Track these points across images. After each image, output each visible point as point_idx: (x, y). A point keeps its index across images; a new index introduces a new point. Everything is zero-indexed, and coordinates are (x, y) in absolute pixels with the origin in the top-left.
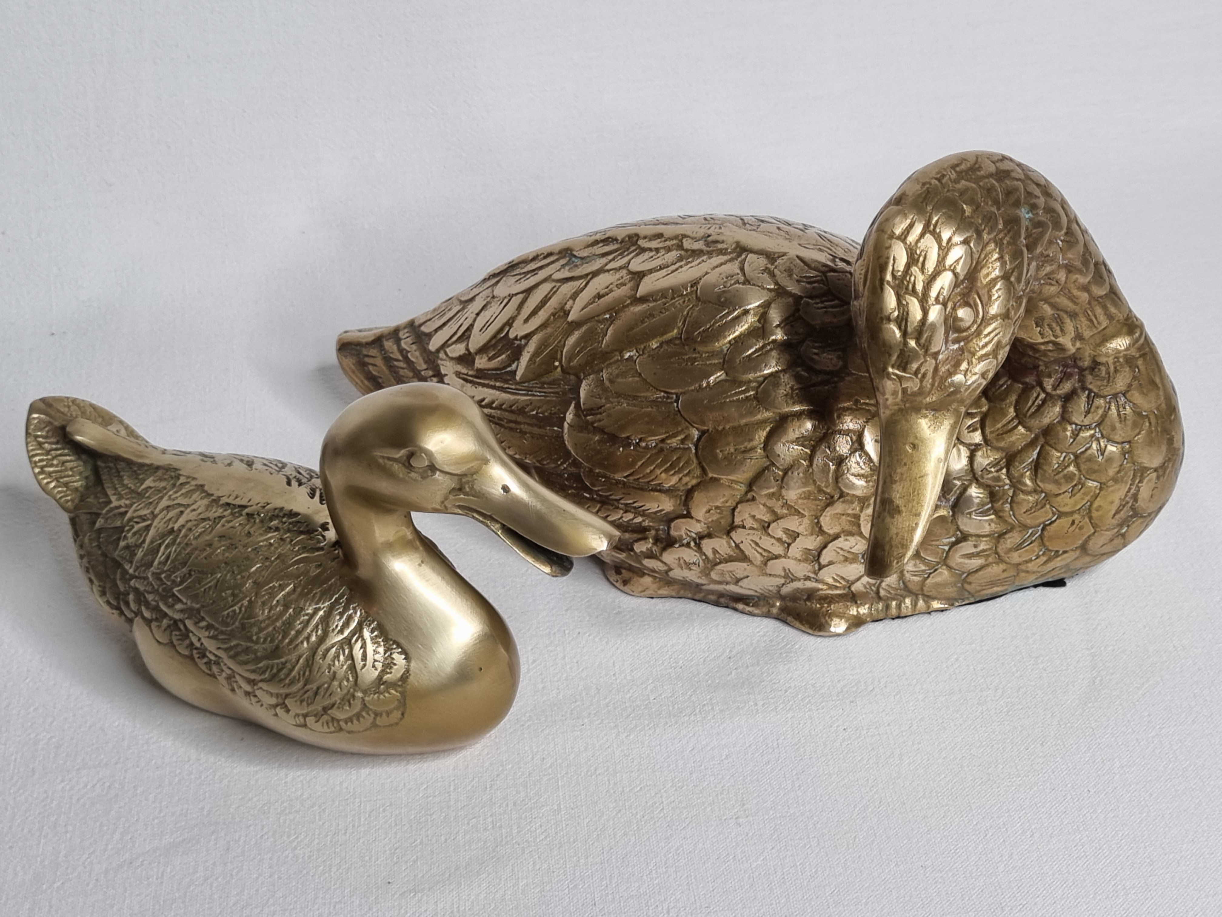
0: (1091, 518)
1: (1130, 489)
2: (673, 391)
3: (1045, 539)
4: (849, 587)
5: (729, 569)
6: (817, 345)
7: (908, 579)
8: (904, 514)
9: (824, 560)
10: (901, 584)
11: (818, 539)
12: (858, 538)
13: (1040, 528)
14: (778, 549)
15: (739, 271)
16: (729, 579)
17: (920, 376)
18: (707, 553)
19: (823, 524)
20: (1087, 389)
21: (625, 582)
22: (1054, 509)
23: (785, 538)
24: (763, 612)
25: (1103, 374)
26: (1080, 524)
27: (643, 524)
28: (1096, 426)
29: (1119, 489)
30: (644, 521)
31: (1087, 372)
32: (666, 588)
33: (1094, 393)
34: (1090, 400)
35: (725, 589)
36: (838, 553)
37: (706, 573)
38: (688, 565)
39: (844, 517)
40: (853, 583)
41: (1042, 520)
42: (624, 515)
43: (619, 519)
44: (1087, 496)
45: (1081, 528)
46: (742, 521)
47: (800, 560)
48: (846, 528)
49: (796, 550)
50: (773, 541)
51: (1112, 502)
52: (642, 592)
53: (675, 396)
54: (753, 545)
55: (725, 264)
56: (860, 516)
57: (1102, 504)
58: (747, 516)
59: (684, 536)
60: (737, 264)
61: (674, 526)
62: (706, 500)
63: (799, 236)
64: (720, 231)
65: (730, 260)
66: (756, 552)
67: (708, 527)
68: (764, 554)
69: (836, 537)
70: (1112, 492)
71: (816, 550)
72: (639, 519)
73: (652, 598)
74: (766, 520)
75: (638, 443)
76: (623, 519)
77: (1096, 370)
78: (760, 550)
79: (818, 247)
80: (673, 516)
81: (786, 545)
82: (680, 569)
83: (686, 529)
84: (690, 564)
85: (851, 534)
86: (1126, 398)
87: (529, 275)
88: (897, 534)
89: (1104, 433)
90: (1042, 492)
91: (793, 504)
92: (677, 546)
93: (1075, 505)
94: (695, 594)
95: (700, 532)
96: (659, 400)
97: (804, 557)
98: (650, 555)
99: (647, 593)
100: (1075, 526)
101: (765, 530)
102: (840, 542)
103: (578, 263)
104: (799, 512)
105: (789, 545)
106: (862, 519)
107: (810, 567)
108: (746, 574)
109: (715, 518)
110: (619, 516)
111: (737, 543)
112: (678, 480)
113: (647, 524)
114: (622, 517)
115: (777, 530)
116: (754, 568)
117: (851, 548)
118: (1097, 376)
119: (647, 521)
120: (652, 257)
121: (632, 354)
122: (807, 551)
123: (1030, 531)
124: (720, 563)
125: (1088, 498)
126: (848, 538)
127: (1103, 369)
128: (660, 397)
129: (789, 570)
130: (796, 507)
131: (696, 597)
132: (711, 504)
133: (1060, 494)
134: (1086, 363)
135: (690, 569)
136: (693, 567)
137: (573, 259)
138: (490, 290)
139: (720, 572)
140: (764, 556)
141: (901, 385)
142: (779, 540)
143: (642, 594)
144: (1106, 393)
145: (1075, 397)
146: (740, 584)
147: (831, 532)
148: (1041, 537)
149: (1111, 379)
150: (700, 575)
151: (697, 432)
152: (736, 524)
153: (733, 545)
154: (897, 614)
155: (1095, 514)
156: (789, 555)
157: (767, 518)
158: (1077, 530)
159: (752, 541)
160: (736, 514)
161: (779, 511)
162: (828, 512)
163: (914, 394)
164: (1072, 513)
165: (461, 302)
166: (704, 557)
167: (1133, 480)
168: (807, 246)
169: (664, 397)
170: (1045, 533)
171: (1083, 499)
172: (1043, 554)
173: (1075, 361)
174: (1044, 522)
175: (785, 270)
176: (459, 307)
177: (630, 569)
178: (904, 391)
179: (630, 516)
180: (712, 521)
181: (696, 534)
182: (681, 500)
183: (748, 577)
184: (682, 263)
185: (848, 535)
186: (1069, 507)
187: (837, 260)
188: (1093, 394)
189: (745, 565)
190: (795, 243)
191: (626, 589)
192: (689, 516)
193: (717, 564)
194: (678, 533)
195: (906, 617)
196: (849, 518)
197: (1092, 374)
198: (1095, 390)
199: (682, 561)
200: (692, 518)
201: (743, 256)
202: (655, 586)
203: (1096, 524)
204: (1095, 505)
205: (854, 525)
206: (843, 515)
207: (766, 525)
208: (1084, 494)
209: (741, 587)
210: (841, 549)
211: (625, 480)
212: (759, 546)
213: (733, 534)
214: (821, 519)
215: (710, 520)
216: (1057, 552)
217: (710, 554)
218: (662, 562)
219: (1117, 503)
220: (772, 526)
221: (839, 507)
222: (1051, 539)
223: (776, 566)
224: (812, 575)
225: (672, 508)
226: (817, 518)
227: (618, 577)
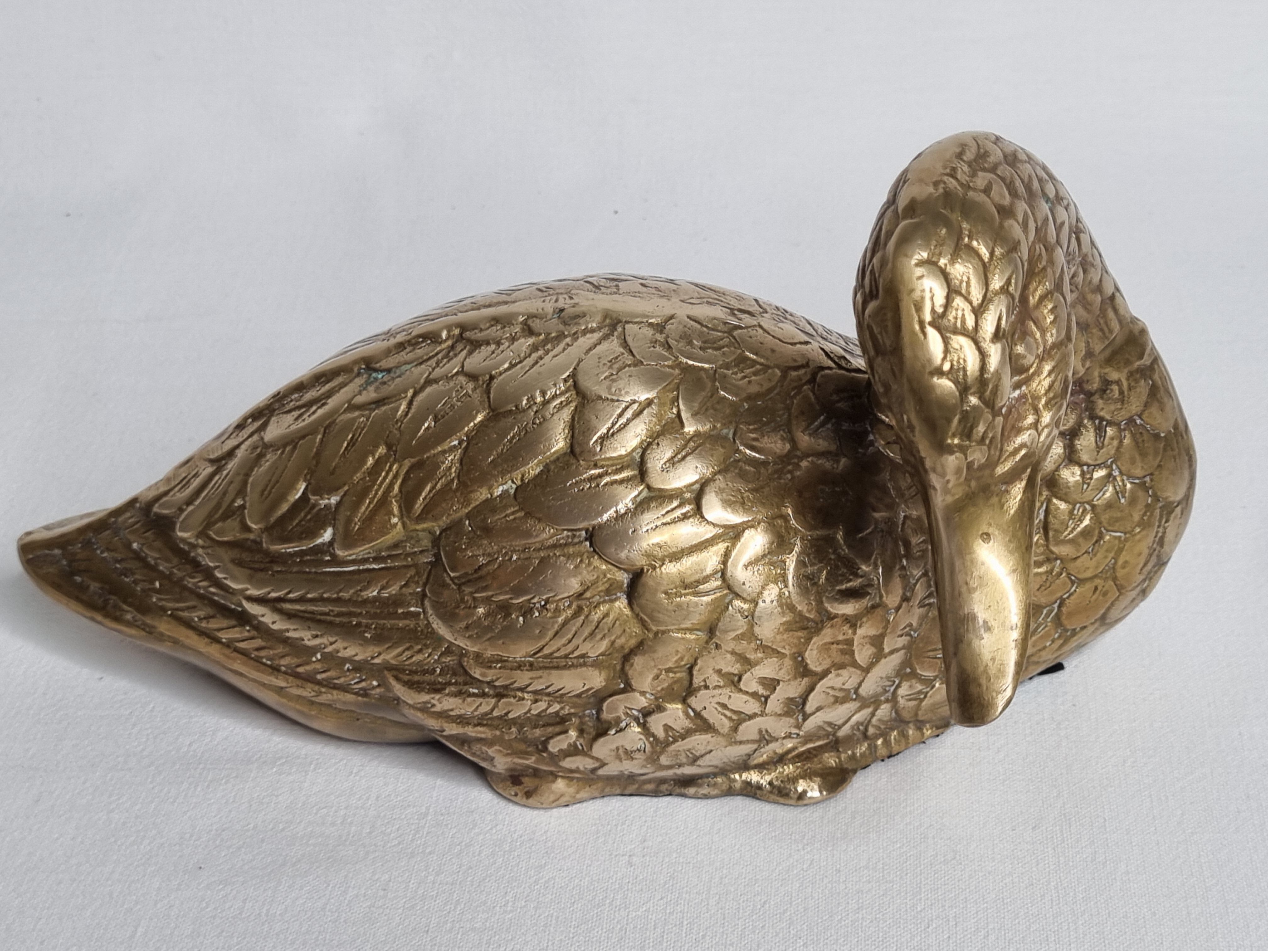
0: (1115, 579)
1: (1157, 532)
2: (581, 526)
3: (1064, 617)
4: (834, 735)
5: (686, 748)
6: (751, 427)
7: (902, 706)
8: (996, 631)
9: (809, 708)
10: (894, 714)
11: (804, 682)
12: (852, 669)
13: (1056, 606)
14: (752, 707)
15: (622, 350)
16: (684, 760)
17: (987, 442)
18: (656, 733)
19: (808, 662)
20: (1097, 417)
21: (528, 794)
22: (1073, 578)
23: (761, 691)
24: (722, 791)
25: (1117, 394)
26: (1104, 589)
27: (562, 713)
28: (1112, 463)
29: (1147, 535)
30: (562, 708)
31: (1097, 396)
32: (587, 789)
33: (1107, 421)
34: (1100, 431)
35: (675, 774)
36: (828, 693)
37: (653, 759)
38: (629, 755)
39: (835, 646)
40: (840, 727)
41: (1059, 595)
42: (533, 705)
43: (526, 713)
44: (1111, 552)
45: (1105, 594)
46: (705, 681)
47: (780, 715)
48: (837, 660)
49: (775, 703)
50: (746, 697)
51: (1140, 554)
52: (553, 802)
53: (584, 533)
54: (720, 709)
55: (600, 343)
56: (853, 640)
57: (1127, 559)
58: (711, 672)
59: (623, 717)
60: (615, 341)
61: (607, 707)
62: (652, 664)
63: (674, 291)
64: (572, 301)
65: (606, 337)
66: (723, 717)
67: (657, 699)
68: (734, 717)
69: (825, 674)
70: (1139, 541)
71: (800, 697)
72: (556, 707)
73: (567, 805)
74: (736, 672)
75: (543, 607)
76: (532, 712)
77: (1108, 392)
78: (728, 713)
79: (705, 300)
80: (605, 694)
81: (763, 699)
82: (618, 762)
83: (626, 707)
84: (632, 752)
85: (841, 666)
86: (1142, 420)
87: (314, 408)
88: (993, 659)
89: (1123, 468)
90: (1056, 559)
91: (770, 644)
92: (613, 732)
93: (1097, 567)
94: (625, 788)
95: (645, 707)
96: (561, 541)
97: (785, 709)
98: (573, 751)
99: (563, 800)
100: (1098, 592)
101: (735, 686)
102: (831, 680)
103: (385, 379)
104: (778, 652)
105: (767, 698)
106: (856, 643)
107: (792, 721)
108: (709, 748)
109: (665, 685)
110: (527, 709)
111: (698, 709)
112: (609, 645)
113: (567, 712)
114: (530, 710)
115: (750, 683)
116: (720, 739)
117: (844, 684)
118: (1109, 399)
119: (567, 707)
120: (493, 352)
121: (505, 487)
122: (791, 700)
123: (1045, 612)
124: (675, 741)
125: (1112, 555)
126: (840, 671)
127: (1115, 388)
128: (563, 538)
129: (767, 731)
130: (774, 647)
131: (627, 792)
132: (660, 667)
133: (1079, 557)
134: (1095, 385)
135: (632, 759)
136: (637, 755)
137: (374, 375)
138: (255, 437)
139: (674, 753)
140: (734, 720)
141: (966, 459)
142: (754, 695)
143: (554, 805)
144: (1120, 419)
145: (1084, 431)
146: (698, 763)
147: (819, 669)
148: (1058, 616)
149: (1126, 399)
150: (645, 763)
151: (626, 575)
152: (695, 686)
153: (692, 714)
154: (888, 754)
155: (1120, 573)
156: (767, 711)
157: (735, 669)
158: (1101, 598)
159: (718, 703)
160: (695, 673)
161: (752, 656)
162: (814, 643)
163: (981, 468)
164: (1091, 579)
165: (212, 461)
166: (651, 739)
167: (1160, 522)
168: (691, 301)
169: (568, 536)
170: (1064, 609)
171: (1106, 557)
172: (1059, 637)
173: (1080, 386)
174: (1061, 597)
175: (681, 338)
176: (210, 470)
177: (536, 773)
178: (970, 466)
179: (542, 705)
180: (662, 689)
181: (639, 711)
182: (614, 670)
183: (711, 751)
184: (541, 352)
185: (839, 669)
186: (1091, 570)
187: (736, 312)
188: (1104, 423)
189: (708, 737)
190: (675, 300)
191: (531, 801)
192: (628, 688)
193: (668, 744)
194: (614, 715)
195: (898, 754)
196: (840, 647)
197: (1102, 398)
198: (1108, 417)
199: (621, 751)
200: (633, 690)
201: (620, 329)
202: (572, 790)
203: (1122, 585)
204: (1120, 562)
205: (846, 654)
206: (833, 643)
207: (736, 679)
208: (1107, 551)
209: (699, 766)
210: (833, 688)
211: (531, 659)
212: (728, 709)
213: (692, 701)
214: (807, 654)
215: (659, 689)
216: (1074, 630)
217: (660, 733)
218: (593, 758)
219: (1146, 552)
220: (744, 678)
221: (827, 634)
222: (1070, 615)
223: (749, 730)
224: (795, 731)
225: (603, 684)
226: (801, 654)
227: (516, 789)
